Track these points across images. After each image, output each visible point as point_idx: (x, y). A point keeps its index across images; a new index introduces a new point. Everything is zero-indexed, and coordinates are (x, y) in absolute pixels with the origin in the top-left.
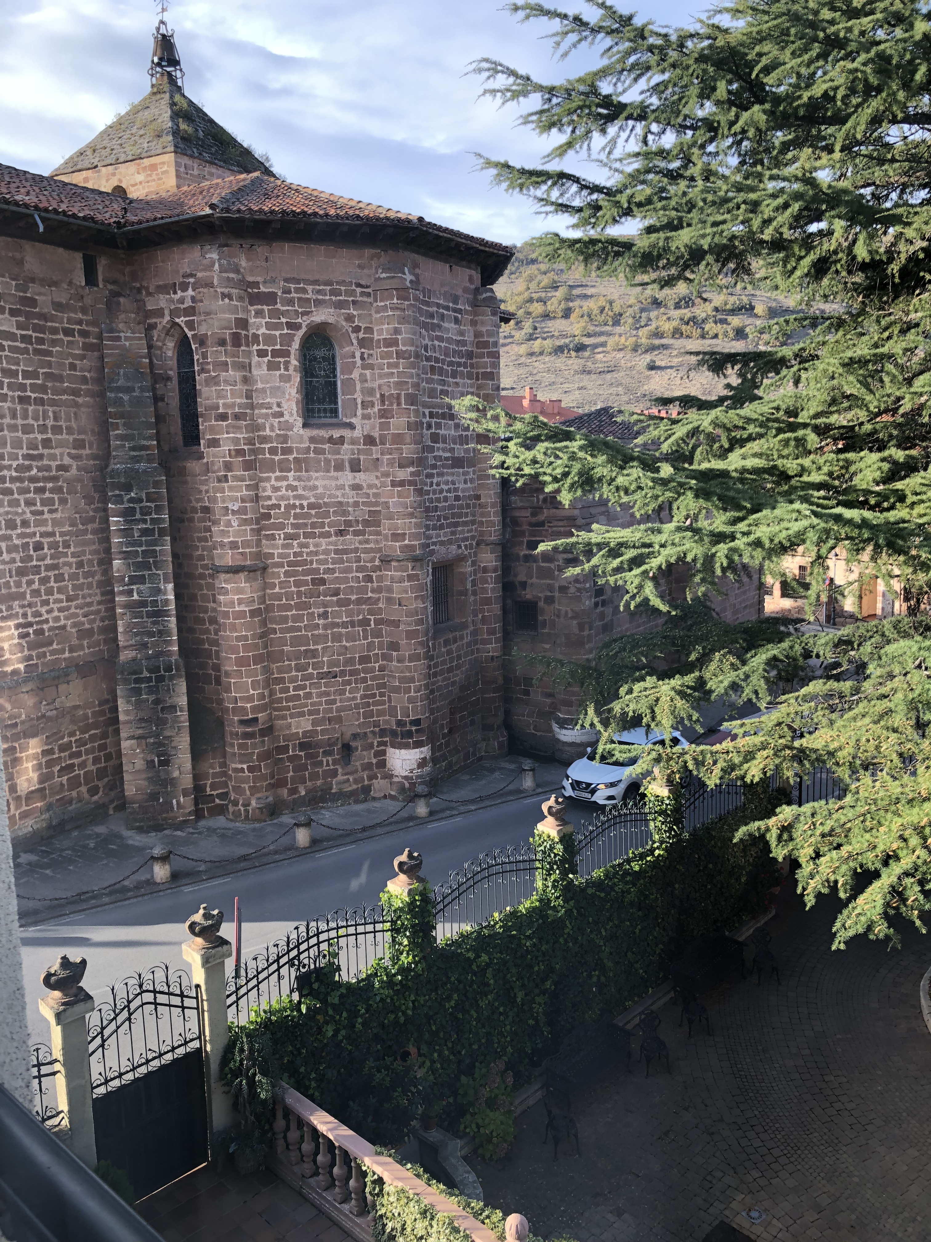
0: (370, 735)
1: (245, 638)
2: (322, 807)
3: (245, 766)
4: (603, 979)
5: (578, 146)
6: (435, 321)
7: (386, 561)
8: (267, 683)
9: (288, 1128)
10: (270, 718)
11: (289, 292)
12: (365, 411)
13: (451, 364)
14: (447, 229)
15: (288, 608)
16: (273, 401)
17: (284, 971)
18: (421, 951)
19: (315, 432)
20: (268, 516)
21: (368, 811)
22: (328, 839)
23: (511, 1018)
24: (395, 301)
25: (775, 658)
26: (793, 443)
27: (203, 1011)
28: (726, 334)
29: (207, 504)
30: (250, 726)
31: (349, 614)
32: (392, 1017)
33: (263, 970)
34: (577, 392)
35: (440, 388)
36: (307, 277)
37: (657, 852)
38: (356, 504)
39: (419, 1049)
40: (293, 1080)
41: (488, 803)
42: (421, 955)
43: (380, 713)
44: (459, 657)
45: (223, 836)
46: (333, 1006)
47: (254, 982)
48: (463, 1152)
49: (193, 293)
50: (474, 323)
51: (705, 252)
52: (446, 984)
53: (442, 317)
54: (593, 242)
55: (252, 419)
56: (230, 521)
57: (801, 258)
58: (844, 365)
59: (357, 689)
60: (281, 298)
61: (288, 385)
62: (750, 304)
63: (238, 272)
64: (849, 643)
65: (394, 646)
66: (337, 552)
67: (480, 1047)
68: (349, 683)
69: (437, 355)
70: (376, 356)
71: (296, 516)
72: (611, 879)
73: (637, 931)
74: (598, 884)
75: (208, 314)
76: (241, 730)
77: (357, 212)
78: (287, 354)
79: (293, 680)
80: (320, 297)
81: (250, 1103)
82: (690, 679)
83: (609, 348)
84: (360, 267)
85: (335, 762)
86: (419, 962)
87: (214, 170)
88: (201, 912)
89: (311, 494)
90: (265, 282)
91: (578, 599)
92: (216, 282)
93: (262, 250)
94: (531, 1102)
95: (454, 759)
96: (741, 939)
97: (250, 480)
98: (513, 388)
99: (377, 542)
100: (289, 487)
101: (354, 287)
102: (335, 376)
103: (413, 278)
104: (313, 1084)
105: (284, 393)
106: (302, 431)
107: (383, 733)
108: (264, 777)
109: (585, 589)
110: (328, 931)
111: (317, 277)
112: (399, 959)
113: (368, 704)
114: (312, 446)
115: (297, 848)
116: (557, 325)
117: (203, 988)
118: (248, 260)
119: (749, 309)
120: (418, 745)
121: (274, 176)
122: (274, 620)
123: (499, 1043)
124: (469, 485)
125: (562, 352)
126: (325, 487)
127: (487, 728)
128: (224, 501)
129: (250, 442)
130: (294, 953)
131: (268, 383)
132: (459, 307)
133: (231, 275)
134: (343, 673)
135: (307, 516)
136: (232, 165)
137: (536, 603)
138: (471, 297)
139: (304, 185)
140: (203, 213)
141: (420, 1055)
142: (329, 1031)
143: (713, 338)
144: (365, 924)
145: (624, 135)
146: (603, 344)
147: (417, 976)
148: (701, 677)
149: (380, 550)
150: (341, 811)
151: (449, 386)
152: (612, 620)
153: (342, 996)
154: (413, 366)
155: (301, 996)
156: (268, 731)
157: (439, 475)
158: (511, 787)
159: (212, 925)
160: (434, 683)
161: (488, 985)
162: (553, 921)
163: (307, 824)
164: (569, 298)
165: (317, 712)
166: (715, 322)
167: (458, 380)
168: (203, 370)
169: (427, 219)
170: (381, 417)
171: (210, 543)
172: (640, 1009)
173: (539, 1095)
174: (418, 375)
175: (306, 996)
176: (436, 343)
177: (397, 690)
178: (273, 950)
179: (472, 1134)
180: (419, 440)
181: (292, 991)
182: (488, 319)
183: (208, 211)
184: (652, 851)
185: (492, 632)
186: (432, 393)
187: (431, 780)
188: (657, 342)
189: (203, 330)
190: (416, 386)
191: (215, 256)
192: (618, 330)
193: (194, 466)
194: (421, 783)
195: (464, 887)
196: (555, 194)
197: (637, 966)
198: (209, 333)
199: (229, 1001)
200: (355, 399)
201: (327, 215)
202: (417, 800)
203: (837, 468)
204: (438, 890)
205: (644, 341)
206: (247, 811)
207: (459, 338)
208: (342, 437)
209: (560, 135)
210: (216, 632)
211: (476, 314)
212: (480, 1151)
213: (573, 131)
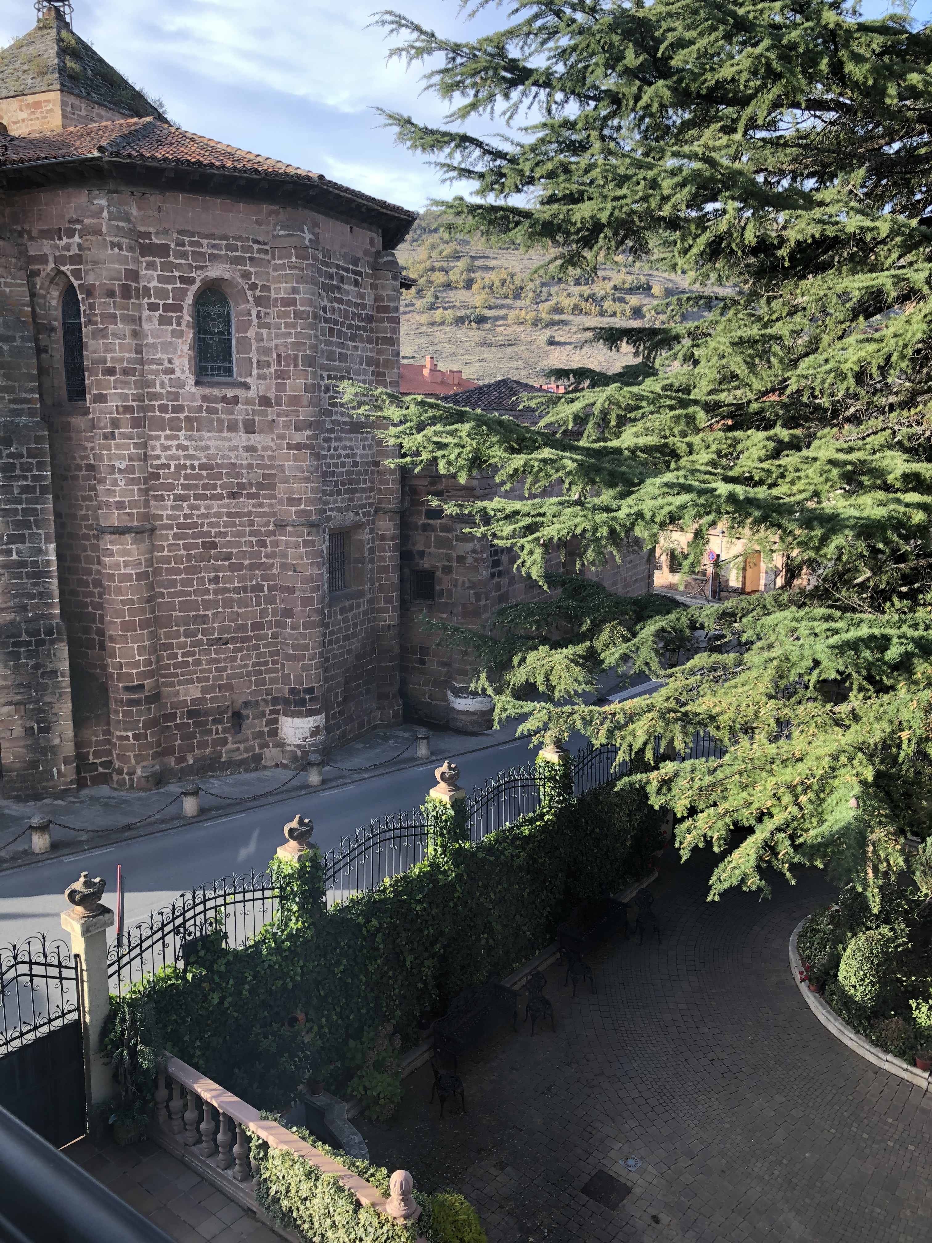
0: (262, 703)
1: (132, 602)
2: (211, 776)
3: (130, 734)
4: (491, 942)
5: (481, 109)
6: (335, 283)
7: (281, 526)
8: (154, 649)
9: (170, 1098)
10: (157, 685)
11: (183, 245)
12: (261, 371)
13: (350, 327)
14: (348, 189)
15: (178, 572)
16: (165, 356)
17: (169, 939)
18: (311, 917)
19: (207, 391)
20: (157, 476)
21: (259, 780)
22: (217, 808)
23: (399, 982)
24: (294, 260)
25: (663, 630)
26: (683, 420)
27: (82, 981)
28: (623, 313)
29: (92, 462)
30: (135, 693)
31: (241, 579)
32: (280, 983)
33: (147, 938)
34: (478, 364)
35: (338, 350)
36: (201, 230)
37: (546, 818)
38: (250, 466)
39: (307, 1015)
40: (176, 1049)
41: (382, 771)
42: (310, 921)
43: (273, 681)
44: (355, 625)
45: (106, 805)
46: (220, 974)
47: (137, 951)
48: (350, 1115)
49: (80, 241)
50: (374, 286)
51: (604, 226)
52: (335, 949)
53: (342, 279)
54: (494, 209)
55: (142, 375)
56: (116, 479)
57: (697, 236)
58: (733, 344)
59: (249, 657)
60: (174, 251)
61: (180, 341)
62: (648, 284)
63: (128, 221)
64: (733, 615)
65: (288, 613)
66: (229, 515)
67: (368, 1011)
68: (240, 650)
69: (336, 317)
70: (273, 314)
71: (186, 477)
72: (501, 844)
73: (526, 894)
74: (489, 849)
75: (95, 263)
76: (126, 697)
77: (256, 166)
78: (179, 309)
79: (182, 646)
80: (216, 252)
81: (131, 1074)
82: (581, 649)
83: (509, 322)
84: (257, 222)
85: (225, 731)
86: (309, 927)
87: (103, 112)
88: (82, 879)
89: (203, 454)
90: (157, 233)
91: (475, 569)
92: (104, 230)
93: (154, 199)
94: (418, 1063)
95: (348, 728)
96: (625, 901)
97: (139, 438)
98: (413, 357)
99: (271, 506)
100: (179, 447)
101: (251, 243)
102: (230, 334)
103: (313, 237)
104: (198, 1053)
105: (176, 349)
106: (194, 390)
107: (275, 701)
108: (151, 746)
109: (482, 559)
110: (215, 898)
111: (213, 231)
112: (287, 925)
113: (260, 672)
114: (205, 405)
115: (185, 817)
116: (459, 296)
117: (83, 957)
118: (140, 208)
119: (646, 289)
120: (311, 713)
121: (167, 122)
122: (162, 585)
123: (388, 1005)
124: (367, 451)
125: (463, 323)
126: (217, 448)
127: (382, 696)
128: (110, 459)
129: (139, 398)
130: (179, 921)
131: (158, 338)
132: (359, 269)
133: (121, 224)
134: (234, 639)
135: (198, 477)
136: (124, 108)
137: (434, 573)
138: (371, 260)
139: (199, 134)
140: (91, 156)
141: (308, 1020)
142: (215, 998)
143: (611, 316)
144: (254, 890)
145: (527, 101)
146: (504, 317)
147: (307, 941)
148: (592, 647)
149: (274, 514)
150: (231, 779)
151: (348, 349)
152: (508, 591)
153: (228, 963)
154: (311, 327)
155: (186, 965)
156: (155, 698)
157: (336, 439)
158: (405, 755)
159: (93, 893)
160: (329, 651)
161: (377, 949)
162: (444, 885)
163: (195, 793)
164: (471, 269)
165: (207, 679)
166: (614, 300)
167: (357, 344)
168: (89, 322)
169: (328, 177)
170: (277, 378)
171: (95, 503)
172: (527, 971)
173: (426, 1056)
174: (316, 336)
175: (192, 964)
176: (336, 305)
177: (290, 657)
178: (158, 918)
179: (359, 1096)
180: (316, 403)
181: (177, 959)
182: (389, 284)
183: (96, 154)
184: (541, 817)
185: (389, 600)
186: (330, 356)
187: (324, 748)
188: (557, 317)
189: (90, 279)
190: (314, 347)
191: (104, 202)
192: (518, 303)
193: (78, 421)
194: (314, 752)
195: (355, 853)
196: (457, 159)
197: (524, 928)
198: (97, 283)
199: (111, 971)
200: (250, 359)
201: (223, 167)
202: (309, 768)
203: (724, 446)
204: (328, 856)
205: (544, 315)
206: (131, 780)
207: (359, 301)
208: (235, 396)
209: (462, 98)
210: (101, 596)
211: (376, 277)
212: (367, 1113)
213: (476, 95)
